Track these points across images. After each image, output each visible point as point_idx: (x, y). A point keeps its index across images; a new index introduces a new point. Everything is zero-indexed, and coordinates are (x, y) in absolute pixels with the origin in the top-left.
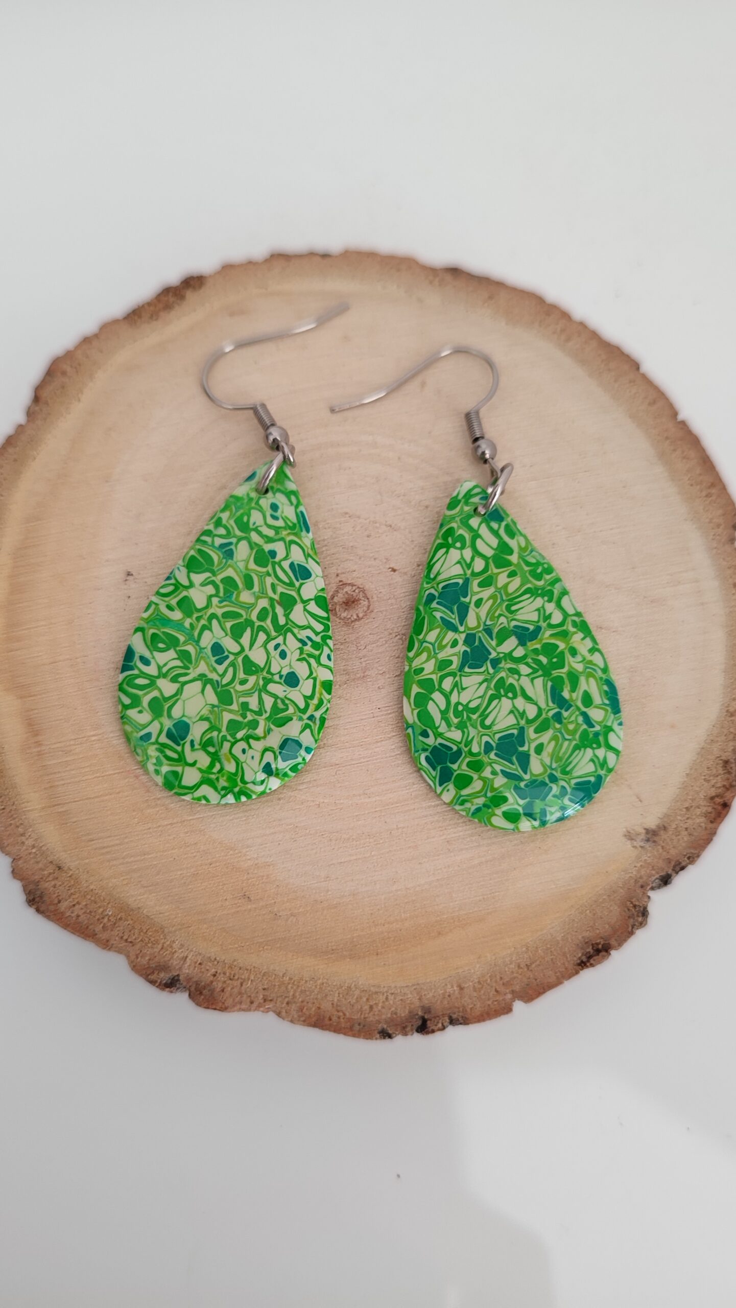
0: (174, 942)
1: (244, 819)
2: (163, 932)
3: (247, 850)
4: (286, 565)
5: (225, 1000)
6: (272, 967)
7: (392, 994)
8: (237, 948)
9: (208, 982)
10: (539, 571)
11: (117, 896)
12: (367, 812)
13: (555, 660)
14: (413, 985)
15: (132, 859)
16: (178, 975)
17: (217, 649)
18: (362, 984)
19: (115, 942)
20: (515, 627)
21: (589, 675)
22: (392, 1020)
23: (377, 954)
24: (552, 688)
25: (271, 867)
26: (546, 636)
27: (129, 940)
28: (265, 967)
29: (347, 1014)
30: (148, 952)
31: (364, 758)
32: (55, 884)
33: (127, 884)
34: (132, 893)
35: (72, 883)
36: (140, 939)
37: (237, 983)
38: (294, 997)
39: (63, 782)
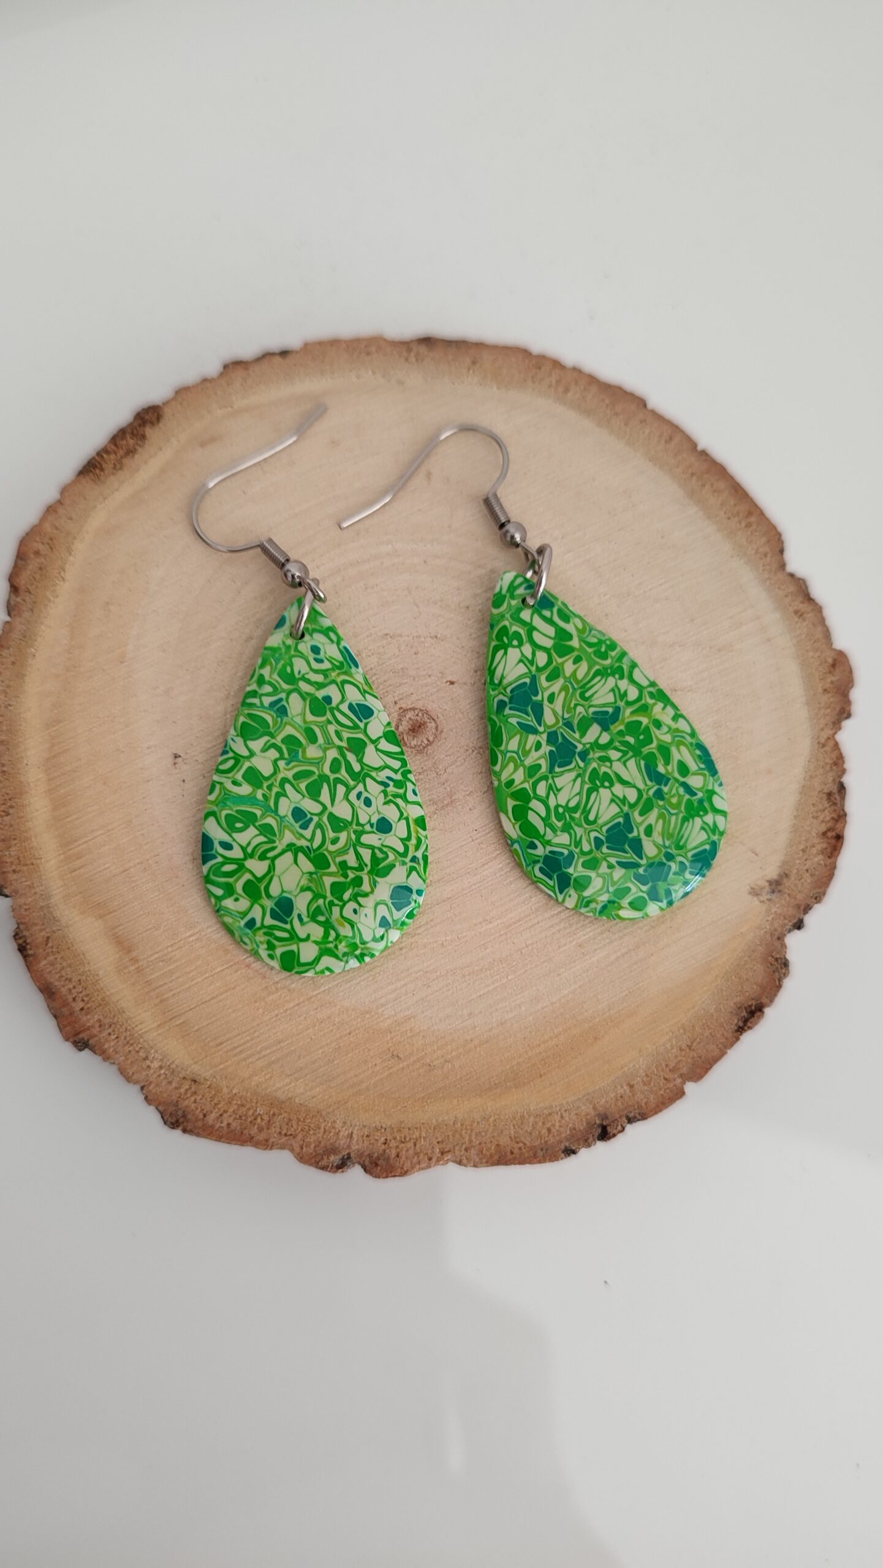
0: (335, 1122)
1: (371, 978)
2: (321, 1115)
3: (383, 1009)
4: (345, 708)
5: (403, 1165)
6: (440, 1119)
7: (566, 1111)
8: (400, 1110)
9: (381, 1152)
10: (602, 649)
11: (264, 1093)
12: (492, 938)
13: (642, 737)
14: (584, 1096)
15: (268, 1051)
16: (349, 1154)
17: (298, 814)
18: (534, 1110)
19: (275, 1140)
20: (594, 713)
21: (679, 744)
22: (572, 1136)
23: (541, 1076)
24: (646, 766)
25: (412, 1019)
26: (627, 714)
27: (289, 1133)
28: (434, 1121)
29: (528, 1143)
30: (312, 1140)
31: (474, 884)
32: (196, 1100)
33: (271, 1078)
34: (278, 1085)
35: (213, 1093)
36: (299, 1130)
37: (411, 1144)
38: (470, 1141)
39: (172, 993)
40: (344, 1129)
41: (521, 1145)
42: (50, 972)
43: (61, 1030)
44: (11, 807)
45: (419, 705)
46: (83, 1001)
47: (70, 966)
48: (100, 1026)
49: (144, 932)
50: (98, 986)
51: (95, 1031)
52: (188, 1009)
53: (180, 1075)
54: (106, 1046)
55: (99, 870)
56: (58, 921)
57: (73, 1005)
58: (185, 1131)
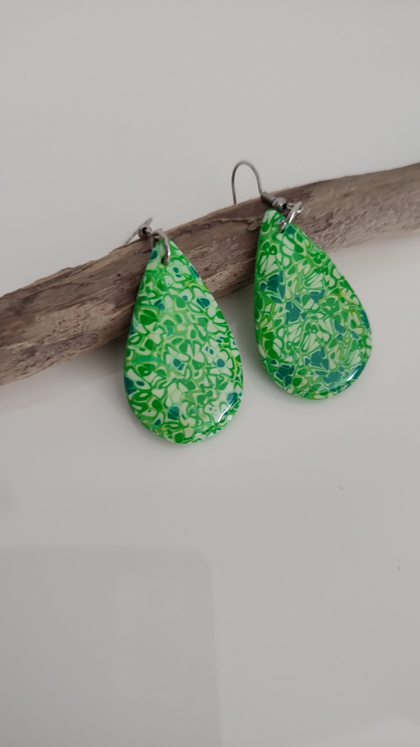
4: (195, 301)
10: (319, 258)
13: (334, 307)
17: (177, 362)
20: (311, 293)
21: (353, 311)
24: (335, 322)
26: (328, 294)
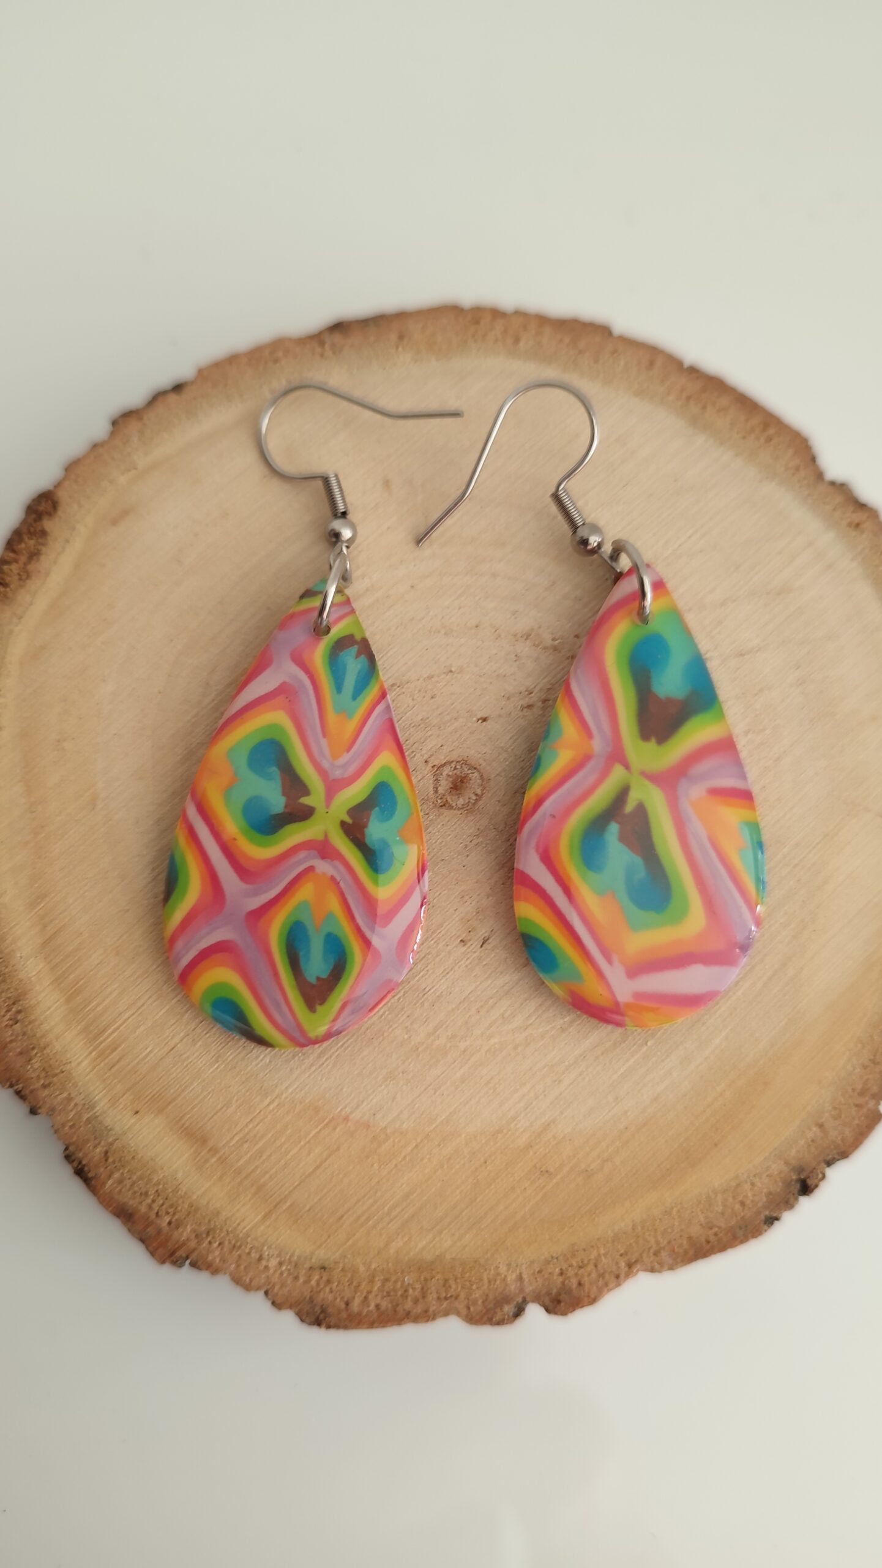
0: (497, 1267)
2: (480, 1264)
3: (515, 1122)
5: (588, 1293)
6: (616, 1228)
7: (755, 1175)
8: (568, 1231)
9: (559, 1285)
11: (407, 1259)
14: (771, 1153)
16: (523, 1296)
18: (719, 1186)
19: (435, 1308)
22: (769, 1201)
23: (716, 1145)
27: (449, 1296)
28: (610, 1232)
29: (723, 1225)
30: (477, 1295)
32: (331, 1289)
33: (410, 1239)
34: (420, 1246)
35: (349, 1275)
36: (460, 1288)
37: (590, 1267)
38: (657, 1243)
39: (268, 1176)
40: (510, 1272)
41: (716, 1229)
42: (120, 1191)
43: (153, 1254)
44: (19, 1012)
45: (454, 756)
46: (167, 1213)
47: (141, 1178)
48: (197, 1236)
49: (215, 1114)
50: (180, 1192)
51: (193, 1244)
52: (291, 1188)
53: (305, 1266)
54: (210, 1258)
55: (141, 1057)
56: (111, 1130)
57: (159, 1221)
58: (329, 1327)
